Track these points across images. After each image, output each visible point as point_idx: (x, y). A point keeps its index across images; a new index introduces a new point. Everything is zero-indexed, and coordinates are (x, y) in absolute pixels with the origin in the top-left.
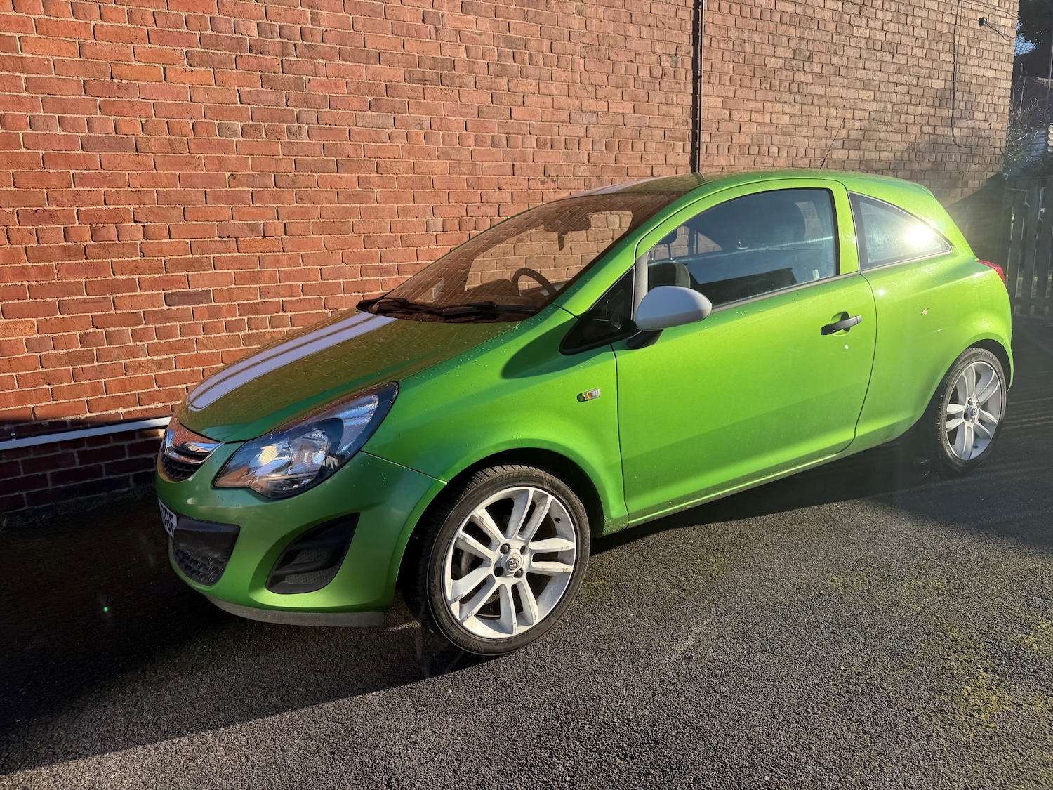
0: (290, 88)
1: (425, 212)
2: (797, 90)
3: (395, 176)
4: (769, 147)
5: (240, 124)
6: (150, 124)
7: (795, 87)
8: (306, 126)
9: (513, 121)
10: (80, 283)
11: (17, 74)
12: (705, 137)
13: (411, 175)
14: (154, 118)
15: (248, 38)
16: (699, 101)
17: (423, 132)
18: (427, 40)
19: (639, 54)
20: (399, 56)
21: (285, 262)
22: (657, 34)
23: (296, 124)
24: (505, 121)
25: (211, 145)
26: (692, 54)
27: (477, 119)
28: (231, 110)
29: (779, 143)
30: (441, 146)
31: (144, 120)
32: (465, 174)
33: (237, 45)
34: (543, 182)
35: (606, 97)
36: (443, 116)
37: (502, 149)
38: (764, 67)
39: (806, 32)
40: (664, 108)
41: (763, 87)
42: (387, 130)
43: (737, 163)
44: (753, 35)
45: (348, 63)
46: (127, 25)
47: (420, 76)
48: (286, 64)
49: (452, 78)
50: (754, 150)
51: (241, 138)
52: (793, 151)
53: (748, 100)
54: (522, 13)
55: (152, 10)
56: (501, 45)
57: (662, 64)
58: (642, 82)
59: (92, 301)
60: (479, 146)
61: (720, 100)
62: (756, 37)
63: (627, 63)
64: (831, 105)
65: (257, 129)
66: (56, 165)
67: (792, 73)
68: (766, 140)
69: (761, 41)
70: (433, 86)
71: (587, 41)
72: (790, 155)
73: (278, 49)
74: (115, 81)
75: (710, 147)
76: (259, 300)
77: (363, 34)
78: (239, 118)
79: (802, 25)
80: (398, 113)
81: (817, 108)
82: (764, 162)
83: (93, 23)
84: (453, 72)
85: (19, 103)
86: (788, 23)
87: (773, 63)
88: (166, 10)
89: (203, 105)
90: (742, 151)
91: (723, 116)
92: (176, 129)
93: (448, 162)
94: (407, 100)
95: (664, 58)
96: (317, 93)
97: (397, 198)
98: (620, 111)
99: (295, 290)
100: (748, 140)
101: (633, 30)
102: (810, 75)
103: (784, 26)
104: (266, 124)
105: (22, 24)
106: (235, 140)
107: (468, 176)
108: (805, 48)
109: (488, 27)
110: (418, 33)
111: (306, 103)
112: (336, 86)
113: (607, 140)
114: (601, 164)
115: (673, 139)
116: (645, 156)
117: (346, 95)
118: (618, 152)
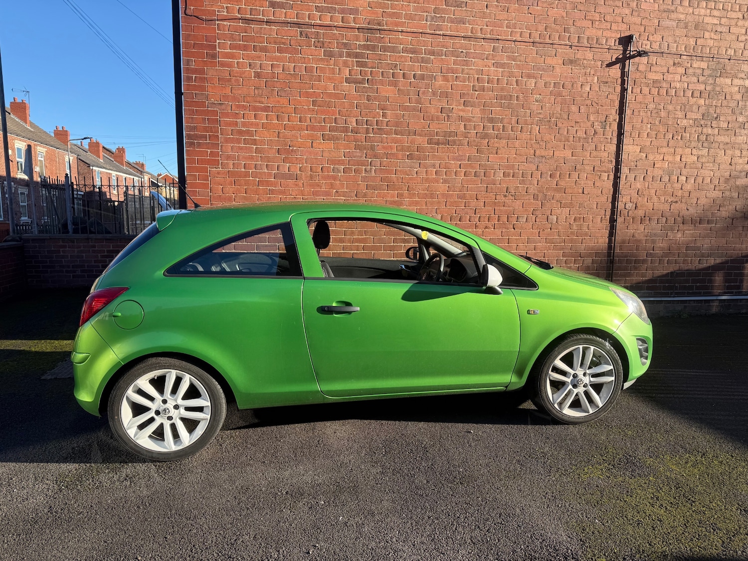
0: (368, 150)
1: (431, 211)
2: (705, 139)
3: (417, 193)
4: (678, 177)
5: (343, 167)
6: (303, 167)
7: (703, 138)
8: (374, 168)
9: (489, 163)
10: (266, 237)
11: (253, 146)
12: (624, 170)
13: (426, 192)
14: (305, 165)
15: (351, 126)
16: (621, 148)
17: (435, 170)
18: (442, 122)
19: (578, 122)
20: (426, 131)
21: (356, 234)
22: (592, 110)
23: (369, 167)
24: (484, 163)
25: (328, 177)
26: (617, 121)
27: (467, 162)
28: (339, 161)
29: (687, 174)
30: (445, 177)
31: (301, 165)
32: (456, 191)
33: (346, 130)
34: (505, 196)
35: (552, 148)
36: (447, 161)
37: (481, 178)
38: (676, 126)
39: (714, 102)
40: (594, 153)
41: (675, 138)
42: (415, 169)
43: (650, 187)
44: (668, 106)
45: (399, 136)
46: (299, 123)
47: (436, 141)
48: (367, 138)
49: (454, 141)
50: (666, 179)
51: (343, 174)
52: (700, 180)
53: (662, 147)
54: (501, 104)
55: (310, 116)
56: (486, 122)
57: (594, 127)
58: (579, 138)
59: (269, 246)
60: (467, 177)
61: (639, 148)
62: (670, 107)
63: (569, 128)
64: (736, 148)
65: (350, 169)
66: (263, 185)
67: (700, 129)
68: (676, 172)
69: (674, 109)
70: (443, 146)
71: (541, 116)
72: (697, 182)
73: (364, 131)
74: (291, 148)
75: (629, 177)
76: (342, 251)
77: (408, 121)
78: (342, 164)
79: (711, 97)
80: (422, 160)
81: (723, 151)
82: (673, 186)
83: (285, 123)
84: (456, 138)
85: (252, 158)
86: (699, 97)
87: (685, 122)
88: (316, 116)
89: (327, 158)
90: (655, 179)
91: (640, 157)
92: (314, 169)
93: (448, 185)
94: (428, 153)
95: (596, 124)
96: (381, 151)
97: (417, 203)
98: (562, 156)
99: (359, 248)
100: (660, 172)
101: (574, 108)
102: (717, 130)
103: (695, 99)
104: (355, 167)
105: (257, 125)
106: (340, 174)
108: (713, 112)
109: (479, 113)
110: (438, 118)
111: (376, 156)
112: (391, 148)
113: (552, 172)
114: (546, 186)
115: (600, 171)
116: (578, 182)
117: (396, 152)
118: (559, 179)
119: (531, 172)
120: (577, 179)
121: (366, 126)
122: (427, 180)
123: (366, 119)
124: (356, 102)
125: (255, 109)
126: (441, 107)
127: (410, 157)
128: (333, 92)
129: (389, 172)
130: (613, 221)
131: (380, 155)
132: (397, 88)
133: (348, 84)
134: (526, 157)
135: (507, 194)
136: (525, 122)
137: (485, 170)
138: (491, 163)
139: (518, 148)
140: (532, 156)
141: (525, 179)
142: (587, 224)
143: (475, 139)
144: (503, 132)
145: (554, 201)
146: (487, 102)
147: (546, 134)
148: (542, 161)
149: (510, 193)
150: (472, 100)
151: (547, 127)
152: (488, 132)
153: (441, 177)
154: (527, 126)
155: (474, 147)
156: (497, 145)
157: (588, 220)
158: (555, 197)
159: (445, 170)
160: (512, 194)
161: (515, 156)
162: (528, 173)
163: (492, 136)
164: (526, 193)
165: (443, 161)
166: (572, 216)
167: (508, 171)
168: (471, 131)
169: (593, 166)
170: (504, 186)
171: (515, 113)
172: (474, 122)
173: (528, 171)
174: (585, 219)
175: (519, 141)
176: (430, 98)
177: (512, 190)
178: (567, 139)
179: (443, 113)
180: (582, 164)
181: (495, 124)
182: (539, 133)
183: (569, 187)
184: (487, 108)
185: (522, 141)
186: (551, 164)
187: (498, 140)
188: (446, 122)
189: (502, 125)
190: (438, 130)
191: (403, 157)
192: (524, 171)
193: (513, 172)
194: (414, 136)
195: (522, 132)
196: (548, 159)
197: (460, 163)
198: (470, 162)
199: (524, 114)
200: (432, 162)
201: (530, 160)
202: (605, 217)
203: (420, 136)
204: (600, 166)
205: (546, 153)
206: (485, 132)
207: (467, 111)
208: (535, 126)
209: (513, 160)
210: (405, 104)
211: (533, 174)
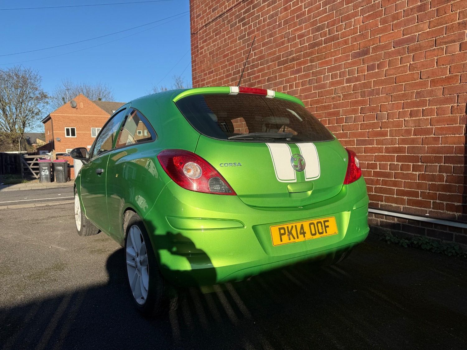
17: (282, 86)
18: (285, 45)
33: (239, 72)
35: (378, 34)
36: (290, 77)
37: (313, 85)
60: (303, 86)
77: (266, 53)
84: (294, 55)
88: (228, 68)
94: (278, 74)
96: (254, 81)
110: (283, 43)
112: (258, 77)
113: (379, 62)
114: (373, 80)
115: (446, 43)
116: (413, 65)
117: (261, 79)
118: (387, 68)
119: (356, 68)
120: (412, 63)
121: (247, 66)
123: (247, 61)
124: (242, 51)
125: (210, 73)
126: (284, 33)
127: (268, 80)
128: (234, 49)
131: (253, 84)
132: (260, 31)
133: (239, 41)
134: (351, 53)
135: (335, 95)
136: (348, 18)
137: (316, 77)
138: (320, 69)
139: (343, 46)
140: (357, 51)
141: (351, 76)
142: (429, 117)
143: (308, 51)
144: (329, 36)
145: (383, 95)
146: (315, 14)
147: (371, 21)
148: (366, 52)
149: (338, 95)
150: (304, 17)
151: (370, 13)
152: (316, 41)
153: (286, 91)
154: (350, 20)
155: (307, 58)
156: (324, 50)
157: (431, 112)
158: (384, 90)
159: (288, 84)
160: (339, 95)
161: (340, 55)
162: (354, 70)
163: (319, 44)
164: (353, 91)
165: (287, 78)
166: (407, 110)
167: (335, 72)
168: (304, 45)
169: (435, 39)
170: (332, 88)
171: (339, 13)
172: (306, 36)
173: (353, 68)
174: (425, 112)
175: (344, 39)
176: (277, 30)
177: (339, 90)
178: (395, 17)
179: (286, 38)
180: (418, 42)
181: (322, 31)
182: (363, 23)
183: (400, 74)
184: (315, 19)
185: (346, 38)
186: (378, 53)
187: (325, 45)
188: (288, 44)
189: (328, 29)
190: (283, 53)
191: (264, 82)
192: (350, 69)
193: (340, 73)
194: (270, 64)
195: (346, 29)
196: (373, 48)
197: (297, 75)
198: (304, 73)
199: (347, 9)
200: (280, 80)
201: (355, 56)
202: (458, 105)
203: (273, 62)
204: (445, 35)
205: (371, 43)
206: (314, 41)
207: (301, 29)
208: (358, 17)
209: (338, 60)
210: (265, 41)
211: (359, 69)
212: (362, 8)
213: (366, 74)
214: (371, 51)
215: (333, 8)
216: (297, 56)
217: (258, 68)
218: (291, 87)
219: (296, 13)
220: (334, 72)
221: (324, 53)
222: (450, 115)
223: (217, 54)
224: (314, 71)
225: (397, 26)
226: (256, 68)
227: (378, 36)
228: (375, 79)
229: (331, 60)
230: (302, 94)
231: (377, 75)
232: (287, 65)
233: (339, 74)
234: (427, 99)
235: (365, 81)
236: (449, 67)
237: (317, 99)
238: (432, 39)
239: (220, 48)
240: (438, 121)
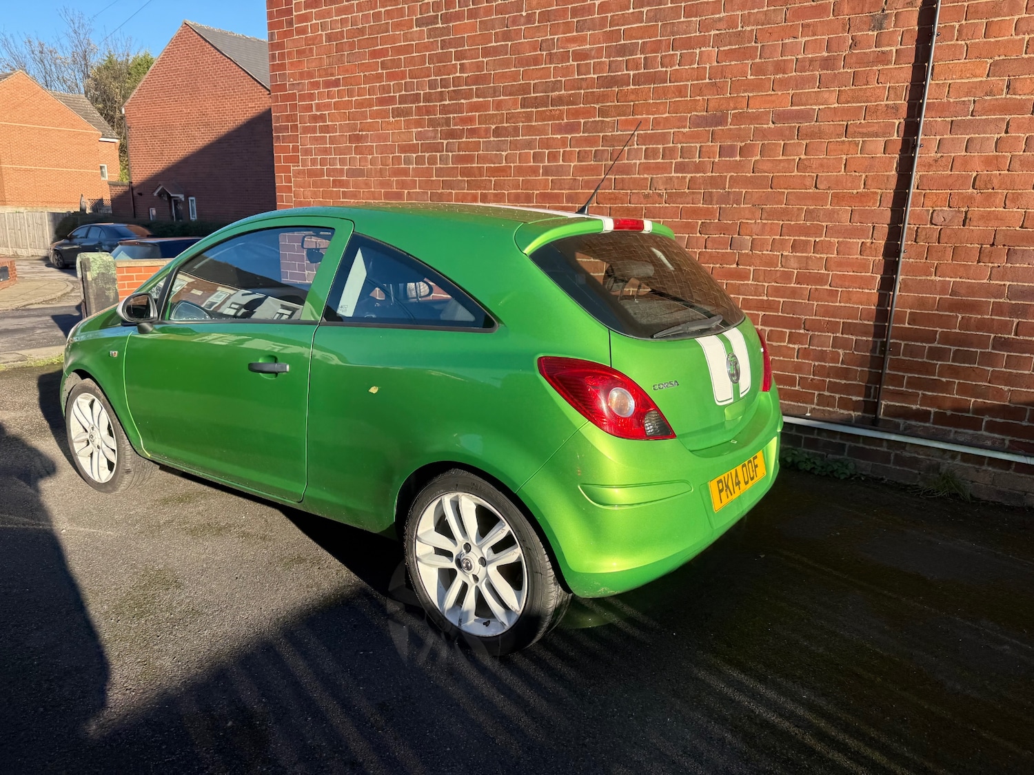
0: (443, 126)
3: (506, 192)
5: (414, 155)
6: (374, 159)
8: (450, 154)
11: (326, 135)
13: (518, 191)
14: (376, 155)
15: (422, 92)
17: (532, 152)
18: (542, 66)
20: (518, 86)
23: (445, 153)
24: (610, 134)
25: (400, 171)
27: (581, 134)
30: (547, 163)
32: (564, 189)
33: (416, 98)
34: (647, 197)
35: (745, 91)
36: (550, 136)
37: (604, 163)
42: (503, 153)
45: (481, 99)
46: (368, 96)
47: (534, 101)
48: (442, 107)
49: (561, 98)
51: (414, 166)
54: (642, 15)
56: (614, 55)
58: (812, 61)
60: (582, 162)
63: (787, 41)
65: (423, 158)
66: (336, 186)
70: (544, 109)
71: (724, 25)
73: (439, 96)
74: (361, 133)
75: (948, 143)
77: (492, 72)
78: (414, 151)
80: (513, 137)
83: (354, 99)
84: (563, 92)
88: (384, 83)
89: (396, 144)
93: (550, 178)
94: (521, 124)
96: (459, 127)
105: (327, 106)
107: (567, 191)
109: (601, 39)
110: (536, 60)
111: (451, 135)
112: (470, 120)
113: (743, 144)
114: (730, 174)
115: (863, 135)
116: (805, 162)
117: (477, 126)
118: (758, 158)
119: (698, 145)
120: (803, 157)
121: (439, 90)
122: (520, 171)
123: (439, 78)
124: (427, 53)
125: (328, 84)
126: (540, 39)
127: (497, 132)
128: (403, 44)
129: (469, 159)
130: (892, 252)
131: (457, 133)
132: (478, 20)
133: (418, 29)
134: (689, 115)
135: (651, 191)
136: (688, 44)
137: (612, 148)
138: (622, 133)
139: (673, 98)
140: (702, 113)
141: (686, 160)
142: (825, 256)
143: (595, 90)
144: (645, 71)
145: (746, 206)
146: (616, 17)
147: (733, 63)
148: (721, 120)
149: (657, 191)
150: (590, 17)
151: (734, 47)
152: (616, 74)
153: (541, 165)
154: (692, 51)
155: (592, 105)
156: (632, 97)
157: (827, 247)
158: (748, 197)
159: (547, 151)
160: (660, 191)
161: (667, 115)
162: (693, 149)
163: (624, 81)
164: (688, 189)
165: (543, 137)
166: (787, 238)
167: (654, 146)
168: (587, 76)
169: (845, 123)
170: (646, 176)
171: (669, 29)
172: (594, 58)
173: (692, 145)
174: (819, 247)
175: (676, 84)
176: (523, 28)
177: (660, 183)
178: (780, 67)
179: (543, 51)
180: (816, 121)
181: (630, 57)
182: (718, 62)
183: (781, 174)
184: (615, 28)
185: (682, 83)
186: (743, 126)
187: (635, 87)
188: (548, 66)
189: (643, 56)
190: (536, 81)
191: (486, 134)
192: (685, 145)
193: (664, 149)
194: (502, 97)
195: (682, 66)
196: (734, 116)
197: (569, 136)
198: (586, 135)
199: (687, 27)
200: (527, 137)
201: (698, 122)
202: (872, 243)
203: (510, 95)
204: (863, 121)
205: (731, 105)
206: (612, 74)
207: (582, 40)
208: (708, 49)
209: (662, 124)
210: (489, 45)
211: (704, 150)
212: (718, 32)
213: (717, 160)
214: (729, 120)
215: (658, 17)
216: (570, 95)
217: (470, 101)
218: (553, 157)
219: (572, 4)
220: (651, 146)
221: (632, 103)
222: (859, 257)
223: (352, 46)
224: (607, 134)
225: (784, 84)
226: (465, 99)
227: (746, 94)
228: (733, 174)
229: (647, 120)
230: (578, 178)
231: (737, 166)
232: (545, 109)
233: (661, 151)
234: (824, 224)
235: (714, 174)
236: (864, 176)
237: (612, 193)
238: (841, 123)
239: (361, 31)
240: (840, 265)
